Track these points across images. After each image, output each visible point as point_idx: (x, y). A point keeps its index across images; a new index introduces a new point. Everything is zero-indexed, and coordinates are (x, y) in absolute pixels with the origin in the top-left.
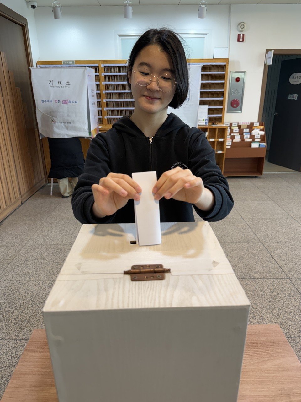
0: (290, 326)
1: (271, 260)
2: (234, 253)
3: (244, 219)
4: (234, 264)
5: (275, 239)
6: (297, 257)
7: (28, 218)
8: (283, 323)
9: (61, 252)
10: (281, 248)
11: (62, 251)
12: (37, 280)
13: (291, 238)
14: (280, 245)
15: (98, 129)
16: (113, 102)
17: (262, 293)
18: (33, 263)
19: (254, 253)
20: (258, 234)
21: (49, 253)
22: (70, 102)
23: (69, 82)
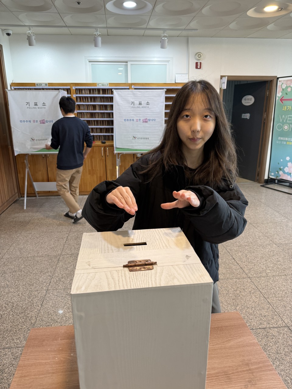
0: (251, 319)
1: (233, 262)
5: (236, 244)
6: (256, 259)
7: (3, 232)
8: (246, 318)
10: (242, 251)
11: (39, 263)
12: (17, 292)
13: (250, 242)
14: (240, 249)
17: (227, 292)
18: (11, 275)
21: (27, 266)
22: (47, 121)
23: (45, 103)
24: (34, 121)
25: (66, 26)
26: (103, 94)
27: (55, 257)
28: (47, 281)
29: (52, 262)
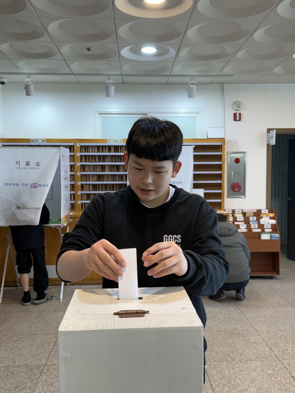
1: (291, 381)
2: (244, 374)
3: (257, 331)
4: (244, 387)
9: (13, 375)
11: (14, 375)
15: (70, 217)
16: (89, 184)
19: (270, 374)
20: (275, 349)
22: (40, 186)
23: (39, 162)
24: (23, 185)
25: (73, 74)
26: (115, 152)
27: (38, 368)
29: (32, 374)
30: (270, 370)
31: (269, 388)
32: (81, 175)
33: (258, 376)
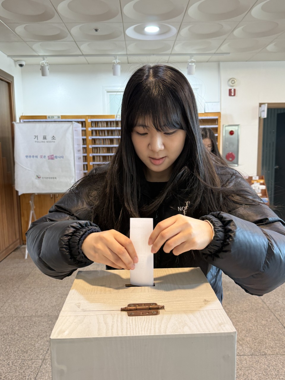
4: (241, 337)
9: (35, 325)
11: (37, 324)
12: (6, 360)
17: (276, 372)
19: (263, 324)
21: (22, 327)
22: (56, 157)
23: (54, 136)
24: (41, 157)
25: (83, 55)
28: (44, 347)
29: (52, 323)
30: (264, 321)
31: (263, 338)
32: (93, 147)
33: (253, 327)
